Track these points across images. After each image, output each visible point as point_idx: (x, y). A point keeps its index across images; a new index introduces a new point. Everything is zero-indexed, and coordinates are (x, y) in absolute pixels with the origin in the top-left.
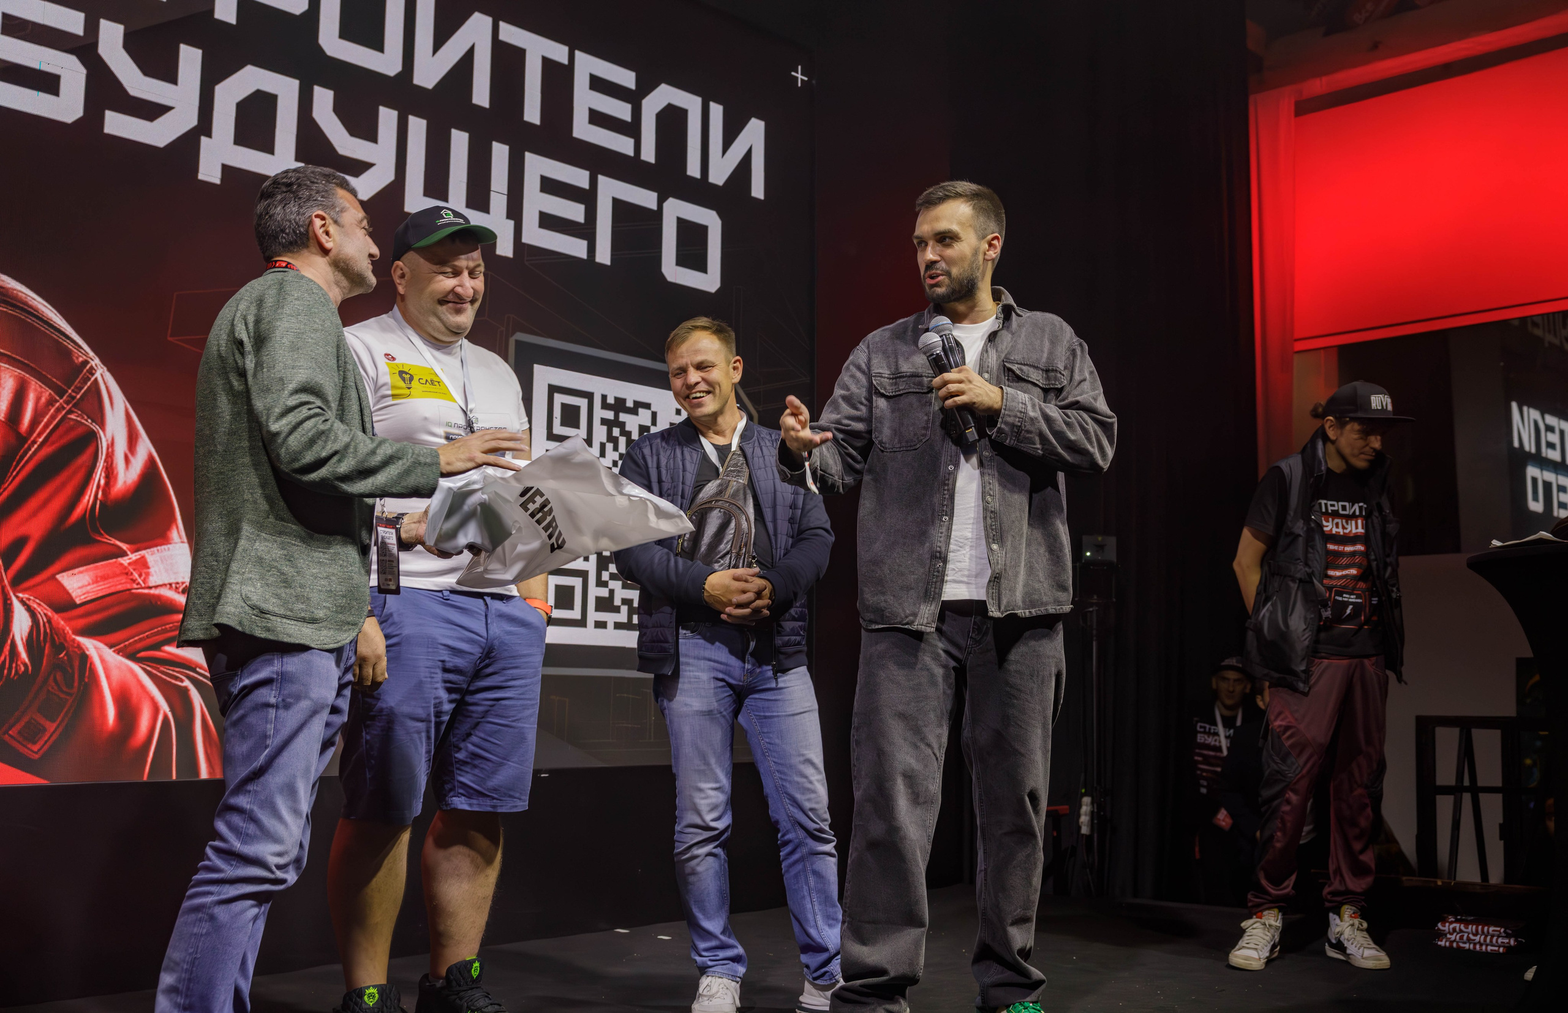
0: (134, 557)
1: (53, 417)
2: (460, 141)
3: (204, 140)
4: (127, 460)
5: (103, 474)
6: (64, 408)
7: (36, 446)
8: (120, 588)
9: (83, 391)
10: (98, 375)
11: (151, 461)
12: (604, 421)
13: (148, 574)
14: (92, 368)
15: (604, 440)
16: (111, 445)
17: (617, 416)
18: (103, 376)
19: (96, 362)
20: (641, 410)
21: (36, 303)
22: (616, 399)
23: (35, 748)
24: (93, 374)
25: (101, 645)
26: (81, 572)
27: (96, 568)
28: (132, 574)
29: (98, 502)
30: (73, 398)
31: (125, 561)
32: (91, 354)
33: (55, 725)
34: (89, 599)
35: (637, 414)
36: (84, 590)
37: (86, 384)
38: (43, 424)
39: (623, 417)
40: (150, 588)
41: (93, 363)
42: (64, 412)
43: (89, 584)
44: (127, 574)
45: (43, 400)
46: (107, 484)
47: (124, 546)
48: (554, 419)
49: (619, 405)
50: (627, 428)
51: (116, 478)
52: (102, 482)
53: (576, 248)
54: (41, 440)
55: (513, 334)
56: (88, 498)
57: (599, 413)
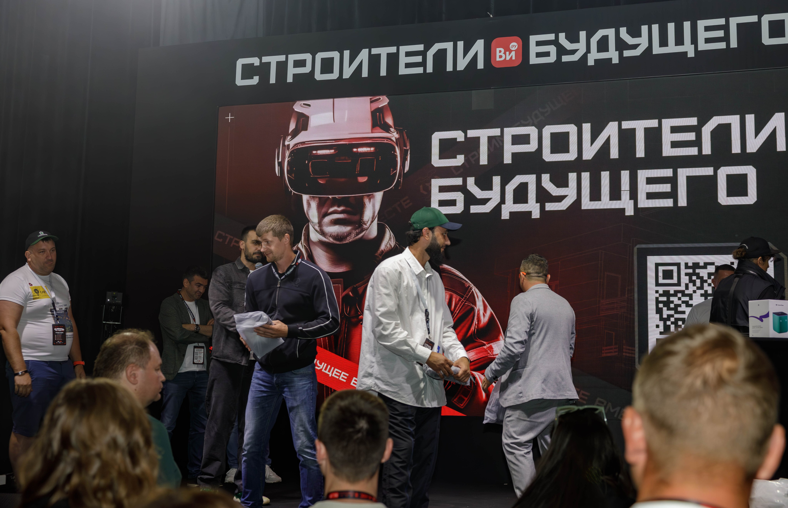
0: (488, 346)
1: (461, 305)
2: (605, 176)
3: (503, 206)
4: (484, 315)
5: (477, 320)
6: (464, 301)
7: (456, 314)
8: (484, 356)
9: (469, 295)
10: (473, 290)
11: (491, 314)
12: (686, 274)
13: (493, 351)
14: (471, 288)
15: (687, 282)
16: (479, 311)
17: (694, 271)
18: (475, 290)
19: (472, 285)
20: (708, 266)
21: (453, 271)
22: (693, 263)
23: (462, 405)
24: (471, 290)
25: (479, 374)
26: (472, 352)
27: (477, 350)
28: (488, 351)
29: (476, 329)
30: (467, 298)
31: (485, 347)
32: (471, 283)
33: (467, 398)
34: (475, 359)
35: (706, 268)
36: (473, 357)
37: (470, 293)
38: (458, 307)
39: (697, 271)
40: (494, 355)
41: (471, 286)
42: (464, 303)
43: (475, 355)
44: (486, 351)
45: (457, 300)
46: (478, 323)
47: (485, 342)
48: (659, 277)
49: (696, 266)
50: (701, 275)
51: (481, 321)
52: (477, 323)
53: (668, 203)
54: (457, 312)
55: (636, 246)
56: (473, 328)
57: (683, 271)
